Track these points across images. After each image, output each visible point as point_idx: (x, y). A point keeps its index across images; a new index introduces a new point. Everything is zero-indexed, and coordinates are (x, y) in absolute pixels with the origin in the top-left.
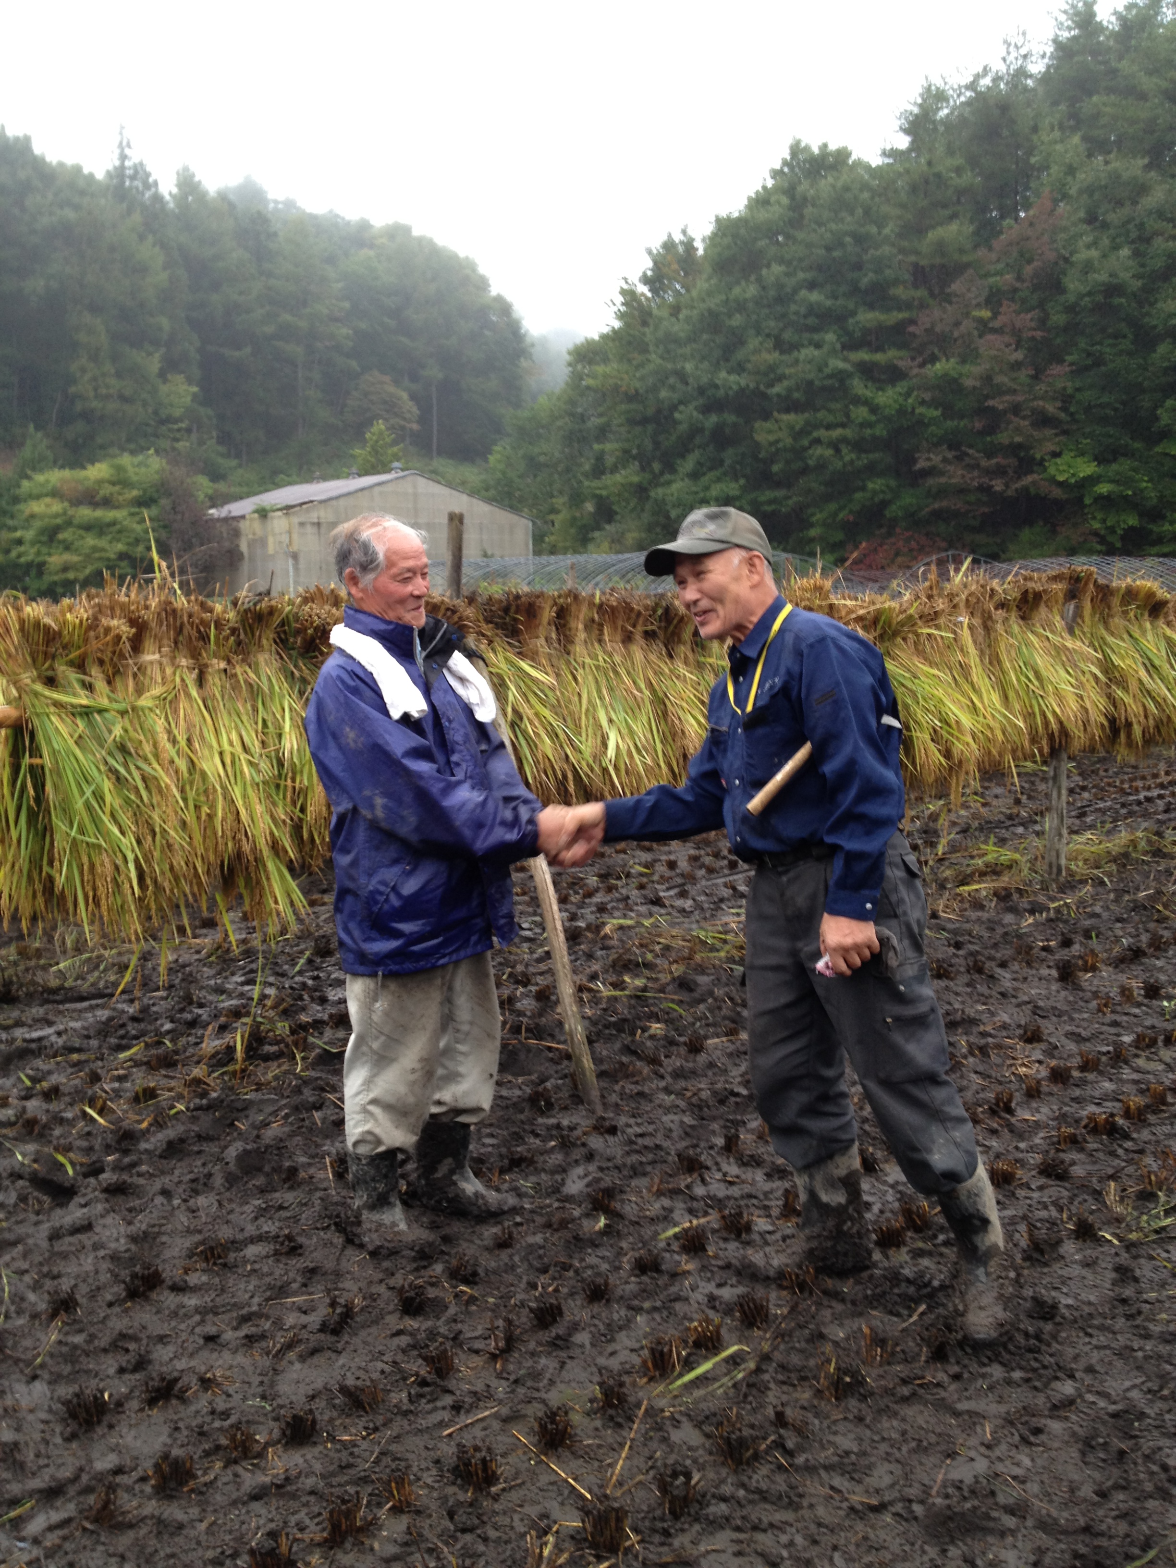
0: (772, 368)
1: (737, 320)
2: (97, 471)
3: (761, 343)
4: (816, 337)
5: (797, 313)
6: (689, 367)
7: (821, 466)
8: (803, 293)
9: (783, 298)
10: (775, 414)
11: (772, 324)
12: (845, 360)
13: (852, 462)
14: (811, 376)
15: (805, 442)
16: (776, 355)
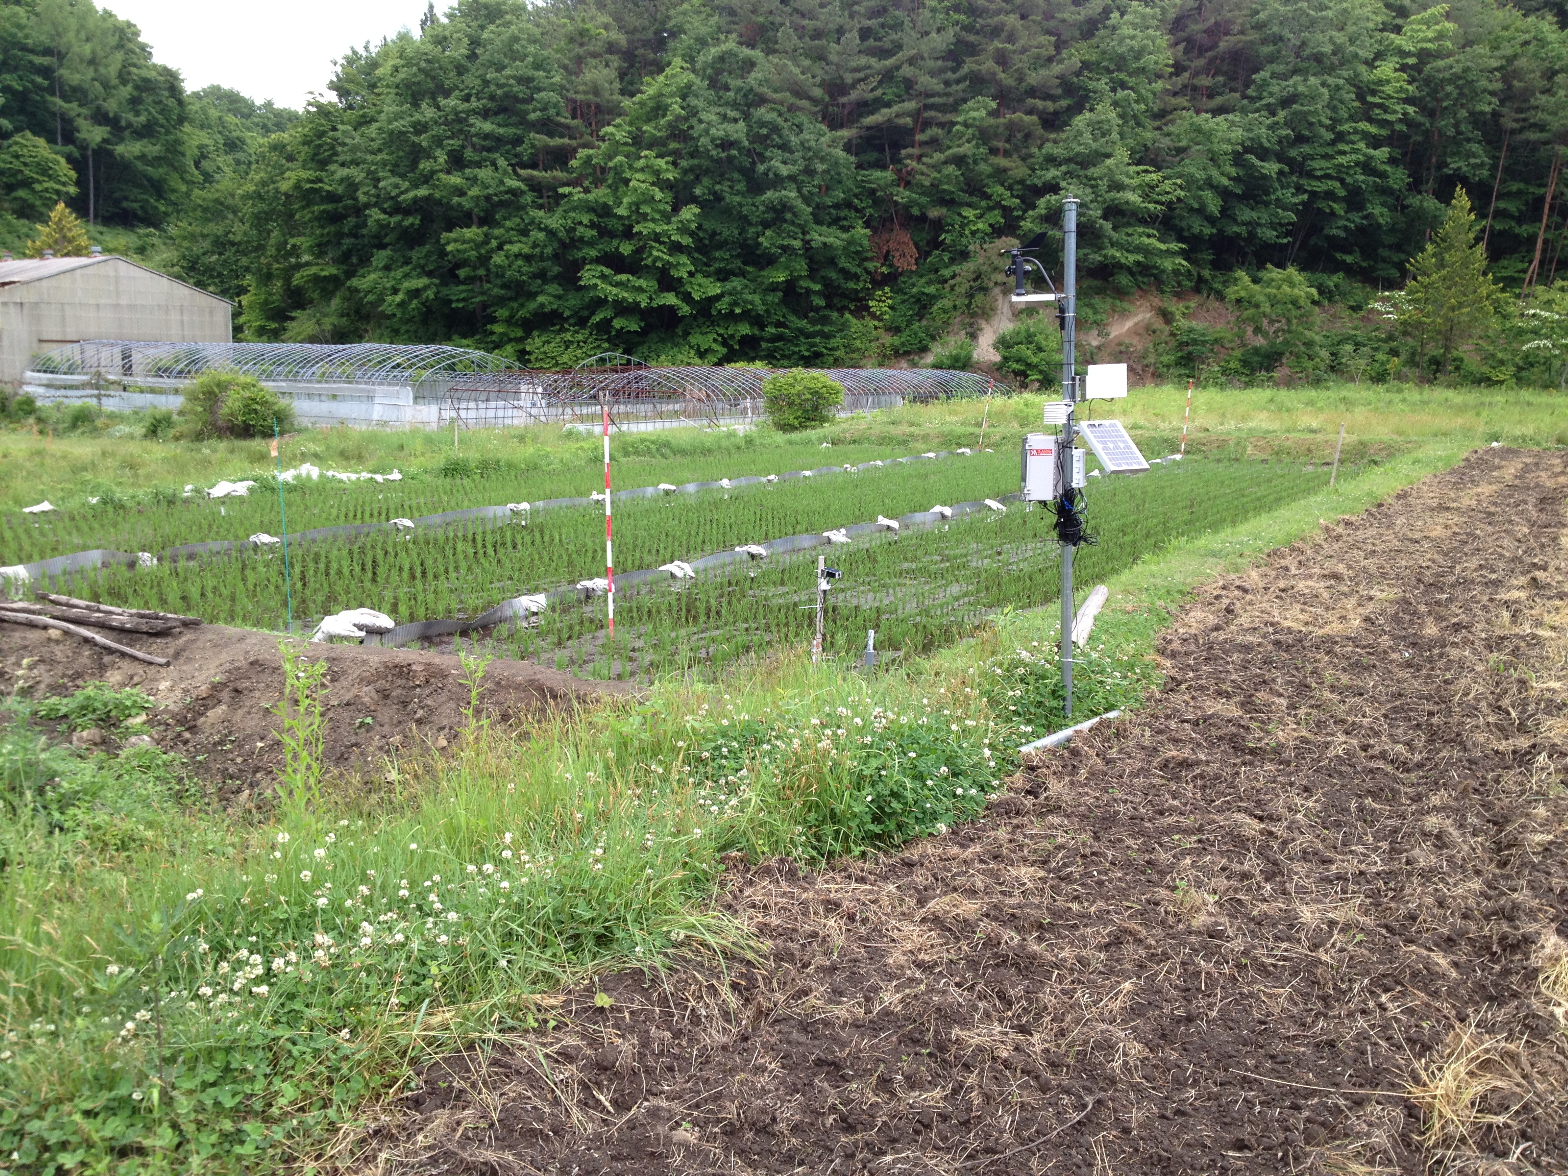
4: (492, 156)
10: (458, 227)
12: (518, 178)
14: (490, 192)
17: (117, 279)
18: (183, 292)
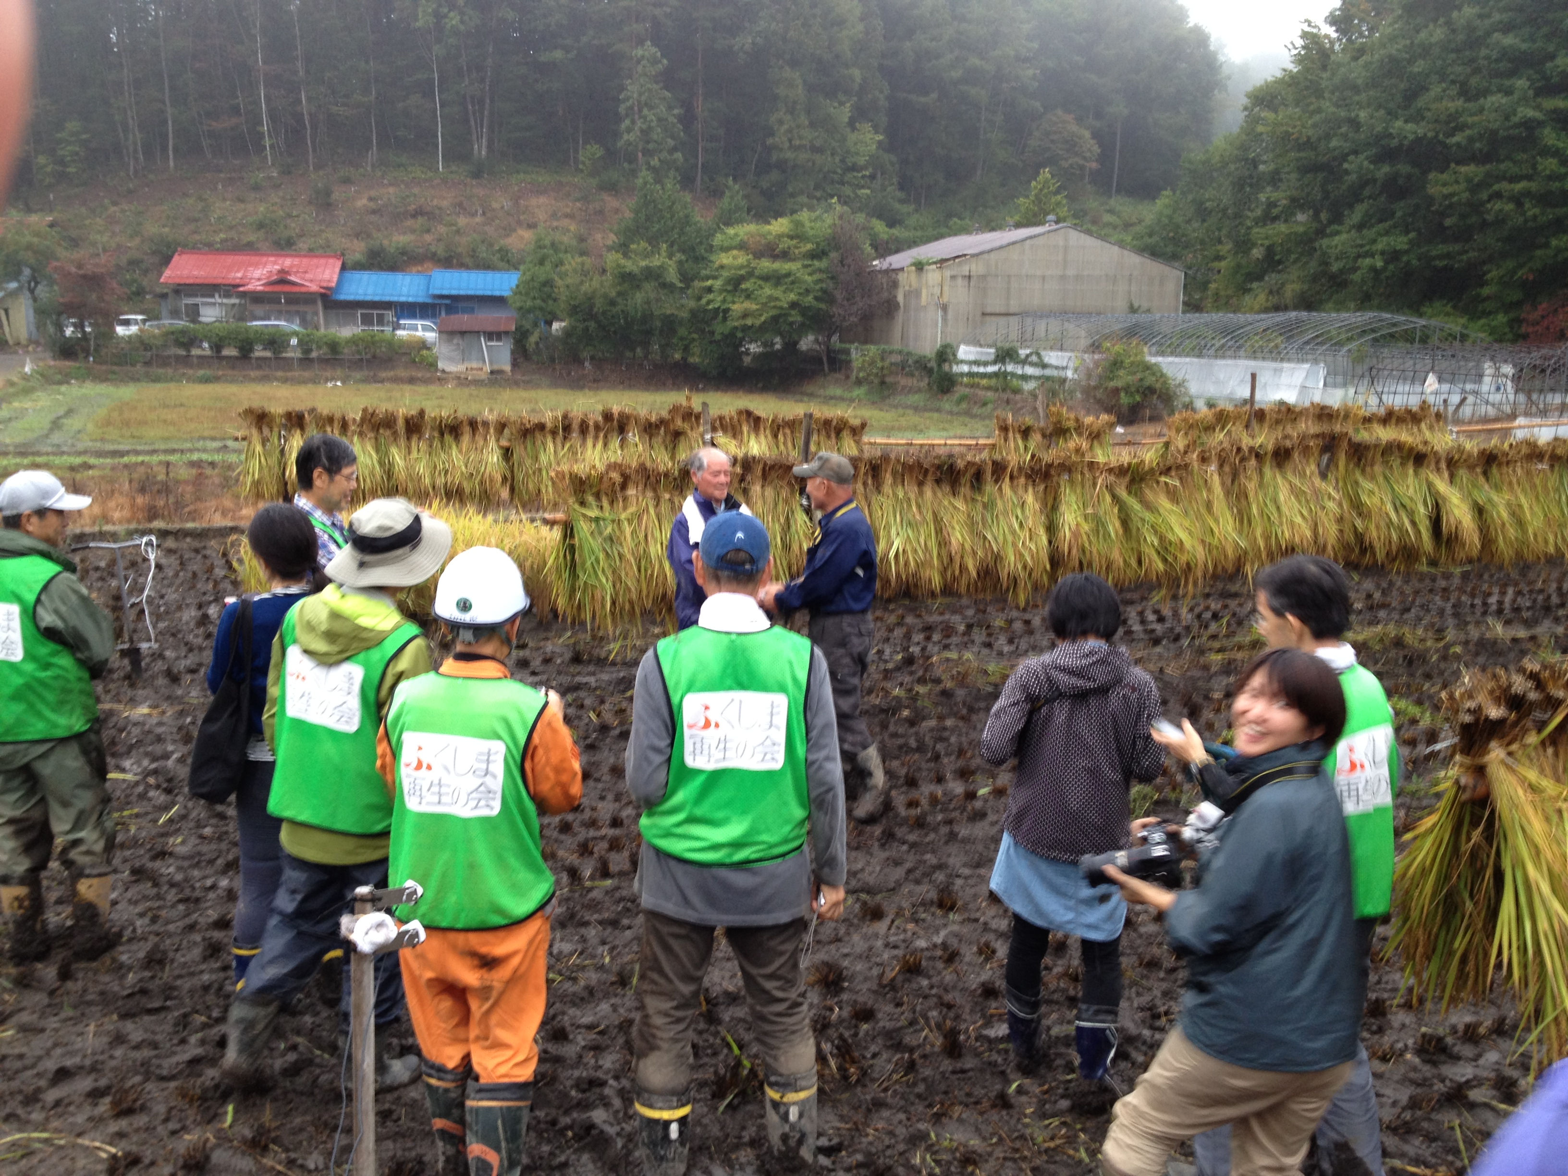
0: (1453, 117)
1: (1419, 66)
2: (779, 226)
3: (1444, 91)
4: (1507, 83)
5: (1488, 58)
6: (1363, 115)
7: (1500, 221)
8: (1496, 36)
9: (1475, 41)
10: (1453, 165)
11: (1459, 69)
12: (1538, 107)
13: (1535, 217)
14: (1495, 126)
15: (1484, 196)
16: (1459, 103)
17: (1066, 248)
18: (1134, 260)
